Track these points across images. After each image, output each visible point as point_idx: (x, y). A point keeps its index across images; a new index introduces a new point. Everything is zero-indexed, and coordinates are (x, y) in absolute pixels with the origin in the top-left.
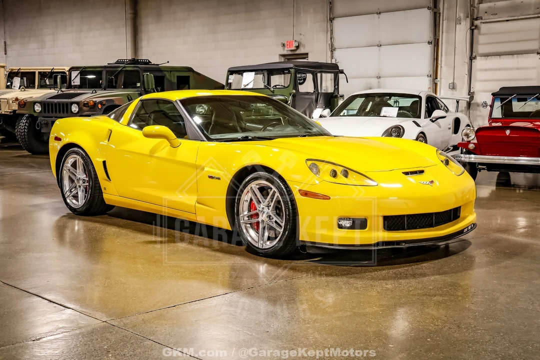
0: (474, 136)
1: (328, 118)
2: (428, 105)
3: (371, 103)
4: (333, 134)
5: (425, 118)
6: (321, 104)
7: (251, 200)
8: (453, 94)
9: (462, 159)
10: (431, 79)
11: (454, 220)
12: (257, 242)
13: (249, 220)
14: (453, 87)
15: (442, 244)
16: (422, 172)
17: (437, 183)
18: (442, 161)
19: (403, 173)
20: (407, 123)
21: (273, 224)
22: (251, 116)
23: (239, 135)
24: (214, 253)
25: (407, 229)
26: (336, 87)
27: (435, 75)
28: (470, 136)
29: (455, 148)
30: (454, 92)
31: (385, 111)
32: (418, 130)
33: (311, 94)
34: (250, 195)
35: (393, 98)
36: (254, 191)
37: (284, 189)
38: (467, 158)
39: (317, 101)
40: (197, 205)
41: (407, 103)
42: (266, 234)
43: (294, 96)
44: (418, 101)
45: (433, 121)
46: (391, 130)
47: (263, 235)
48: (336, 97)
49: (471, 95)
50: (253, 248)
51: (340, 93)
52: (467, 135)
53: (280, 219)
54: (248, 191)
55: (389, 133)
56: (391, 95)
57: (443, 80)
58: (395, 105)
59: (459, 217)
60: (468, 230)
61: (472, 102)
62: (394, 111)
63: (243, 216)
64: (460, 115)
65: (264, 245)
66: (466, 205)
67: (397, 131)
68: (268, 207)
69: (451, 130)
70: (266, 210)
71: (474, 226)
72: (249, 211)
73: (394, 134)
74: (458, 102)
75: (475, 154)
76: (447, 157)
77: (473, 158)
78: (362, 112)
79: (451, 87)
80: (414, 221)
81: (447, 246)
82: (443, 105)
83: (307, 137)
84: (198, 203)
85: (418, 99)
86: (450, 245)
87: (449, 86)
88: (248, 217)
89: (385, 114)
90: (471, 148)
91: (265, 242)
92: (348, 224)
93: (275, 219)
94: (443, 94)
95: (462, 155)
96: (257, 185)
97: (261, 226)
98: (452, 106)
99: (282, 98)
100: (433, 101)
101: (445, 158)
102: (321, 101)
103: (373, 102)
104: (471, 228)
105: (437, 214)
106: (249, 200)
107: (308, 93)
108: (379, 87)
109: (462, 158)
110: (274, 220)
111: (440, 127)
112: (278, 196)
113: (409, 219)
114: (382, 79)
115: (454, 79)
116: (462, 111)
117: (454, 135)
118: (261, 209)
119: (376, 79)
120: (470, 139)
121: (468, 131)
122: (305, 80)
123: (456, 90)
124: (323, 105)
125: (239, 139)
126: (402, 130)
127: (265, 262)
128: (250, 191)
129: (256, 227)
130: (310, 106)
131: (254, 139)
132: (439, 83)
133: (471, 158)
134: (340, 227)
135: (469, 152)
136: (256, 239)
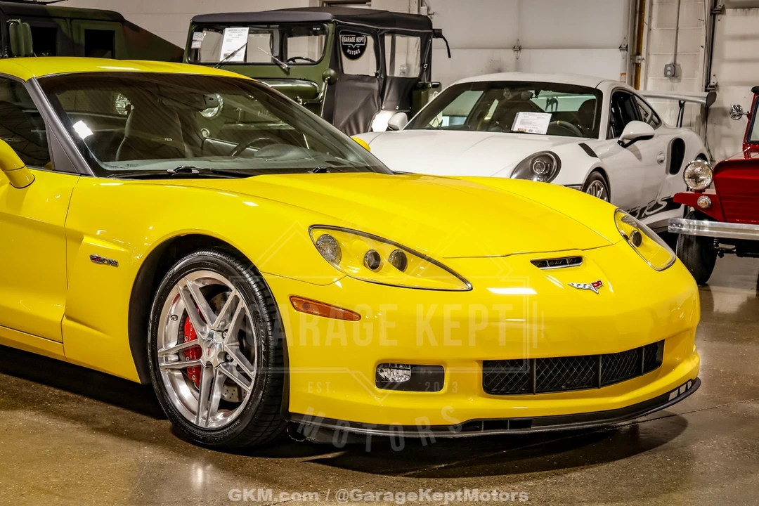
0: (709, 180)
1: (401, 131)
2: (616, 110)
3: (496, 102)
4: (393, 168)
5: (607, 138)
6: (391, 101)
7: (185, 314)
8: (672, 88)
9: (684, 229)
10: (628, 54)
11: (646, 371)
12: (194, 413)
13: (179, 360)
14: (673, 72)
15: (625, 424)
16: (577, 260)
17: (608, 287)
18: (626, 237)
19: (533, 262)
20: (568, 150)
21: (231, 371)
22: (235, 123)
23: (170, 165)
24: (93, 437)
25: (538, 392)
26: (426, 66)
27: (634, 48)
28: (702, 180)
29: (672, 204)
30: (675, 83)
31: (523, 119)
32: (589, 164)
33: (371, 79)
34: (182, 303)
35: (542, 92)
36: (191, 296)
37: (258, 294)
38: (694, 226)
39: (381, 94)
40: (66, 322)
41: (571, 104)
42: (217, 396)
43: (331, 83)
44: (594, 100)
45: (625, 146)
46: (533, 163)
47: (209, 397)
48: (425, 87)
49: (711, 91)
50: (185, 428)
51: (434, 80)
52: (695, 177)
53: (248, 362)
54: (178, 295)
55: (525, 170)
56: (539, 87)
57: (652, 58)
58: (549, 109)
59: (659, 364)
60: (679, 395)
61: (713, 106)
62: (541, 121)
63: (167, 352)
64: (683, 133)
65: (210, 419)
66: (676, 337)
67: (546, 167)
68: (223, 332)
69: (664, 166)
70: (217, 338)
71: (692, 384)
72: (181, 340)
73: (538, 172)
74: (682, 105)
75: (710, 219)
76: (639, 226)
77: (707, 228)
78: (475, 121)
79: (669, 73)
80: (555, 372)
81: (634, 430)
82: (650, 111)
83: (328, 175)
84: (69, 318)
85: (594, 97)
86: (642, 426)
87: (666, 71)
88: (177, 354)
89: (522, 127)
90: (704, 207)
91: (213, 414)
92: (401, 376)
93: (236, 362)
94: (652, 87)
95: (684, 221)
96: (197, 281)
97: (205, 377)
98: (668, 115)
99: (306, 85)
100: (627, 103)
101: (633, 229)
102: (390, 95)
103: (499, 100)
104: (687, 390)
105: (607, 358)
106: (180, 316)
107: (362, 78)
108: (518, 68)
109: (682, 226)
110: (234, 363)
111: (639, 157)
112: (243, 309)
113: (543, 367)
114: (523, 53)
115: (676, 55)
116: (690, 126)
117: (670, 176)
118: (205, 337)
119: (512, 51)
120: (700, 186)
121: (698, 169)
122: (363, 49)
123: (679, 81)
124: (394, 103)
125: (171, 173)
126: (555, 163)
127: (209, 460)
128: (182, 295)
129: (194, 378)
130: (366, 105)
131: (204, 174)
132: (643, 64)
133: (703, 227)
134: (382, 383)
135: (700, 215)
136: (194, 405)
